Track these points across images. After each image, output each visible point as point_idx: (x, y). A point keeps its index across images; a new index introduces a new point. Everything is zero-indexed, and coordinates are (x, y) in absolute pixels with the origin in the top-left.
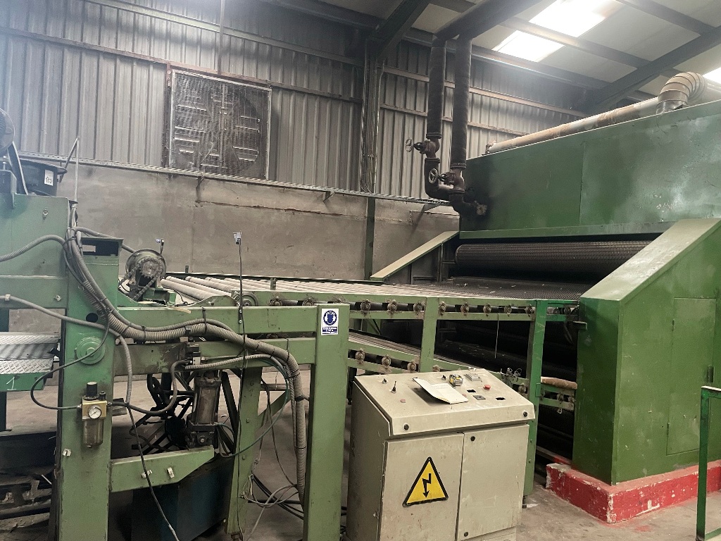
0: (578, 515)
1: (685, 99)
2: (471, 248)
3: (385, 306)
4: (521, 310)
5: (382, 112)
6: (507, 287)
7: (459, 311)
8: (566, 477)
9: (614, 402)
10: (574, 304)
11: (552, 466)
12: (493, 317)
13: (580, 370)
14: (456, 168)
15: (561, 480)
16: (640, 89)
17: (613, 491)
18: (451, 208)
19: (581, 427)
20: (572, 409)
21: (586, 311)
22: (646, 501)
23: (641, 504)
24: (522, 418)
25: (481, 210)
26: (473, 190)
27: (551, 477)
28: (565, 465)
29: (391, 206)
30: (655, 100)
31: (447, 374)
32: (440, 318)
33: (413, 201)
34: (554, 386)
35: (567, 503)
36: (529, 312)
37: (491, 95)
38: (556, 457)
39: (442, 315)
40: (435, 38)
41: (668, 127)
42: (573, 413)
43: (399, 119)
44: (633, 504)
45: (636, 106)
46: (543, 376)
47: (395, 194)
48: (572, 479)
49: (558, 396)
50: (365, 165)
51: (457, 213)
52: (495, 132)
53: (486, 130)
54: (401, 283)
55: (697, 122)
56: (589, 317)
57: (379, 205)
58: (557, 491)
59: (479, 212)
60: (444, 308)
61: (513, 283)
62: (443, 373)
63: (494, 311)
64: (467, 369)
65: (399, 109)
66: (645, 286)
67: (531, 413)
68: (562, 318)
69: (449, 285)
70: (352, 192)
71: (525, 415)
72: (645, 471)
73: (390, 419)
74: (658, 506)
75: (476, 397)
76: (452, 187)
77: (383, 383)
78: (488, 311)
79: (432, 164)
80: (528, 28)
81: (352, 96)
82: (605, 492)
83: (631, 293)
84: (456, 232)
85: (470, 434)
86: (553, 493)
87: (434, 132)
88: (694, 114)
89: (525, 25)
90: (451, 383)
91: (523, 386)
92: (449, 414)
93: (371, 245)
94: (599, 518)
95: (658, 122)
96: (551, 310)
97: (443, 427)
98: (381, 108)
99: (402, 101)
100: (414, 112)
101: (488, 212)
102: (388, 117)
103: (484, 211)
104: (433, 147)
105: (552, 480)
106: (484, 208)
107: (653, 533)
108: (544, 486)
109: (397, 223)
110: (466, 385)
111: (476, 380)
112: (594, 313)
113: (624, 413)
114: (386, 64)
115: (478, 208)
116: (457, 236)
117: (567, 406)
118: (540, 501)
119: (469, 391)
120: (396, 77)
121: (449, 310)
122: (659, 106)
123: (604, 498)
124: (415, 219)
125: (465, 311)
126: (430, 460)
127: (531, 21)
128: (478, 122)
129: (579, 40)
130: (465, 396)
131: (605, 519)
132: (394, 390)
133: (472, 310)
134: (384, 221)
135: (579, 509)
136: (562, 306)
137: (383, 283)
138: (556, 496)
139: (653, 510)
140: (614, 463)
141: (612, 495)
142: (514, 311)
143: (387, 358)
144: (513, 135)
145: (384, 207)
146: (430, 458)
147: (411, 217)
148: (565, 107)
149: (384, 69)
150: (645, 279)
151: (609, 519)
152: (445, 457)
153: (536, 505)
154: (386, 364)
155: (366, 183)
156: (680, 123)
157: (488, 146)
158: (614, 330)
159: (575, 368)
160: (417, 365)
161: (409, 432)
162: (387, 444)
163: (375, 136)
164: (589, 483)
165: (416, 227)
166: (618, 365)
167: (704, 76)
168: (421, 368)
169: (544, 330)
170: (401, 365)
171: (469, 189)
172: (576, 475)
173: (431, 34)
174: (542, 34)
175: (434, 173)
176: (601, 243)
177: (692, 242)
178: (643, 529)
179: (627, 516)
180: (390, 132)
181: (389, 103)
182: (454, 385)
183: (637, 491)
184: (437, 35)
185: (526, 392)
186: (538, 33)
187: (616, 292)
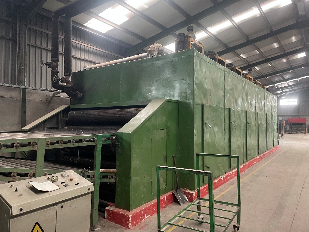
0: (117, 228)
1: (156, 54)
2: (75, 112)
3: (13, 145)
4: (90, 141)
5: (29, 47)
6: (90, 130)
7: (58, 143)
8: (113, 211)
9: (130, 176)
10: (115, 135)
11: (107, 208)
12: (76, 145)
13: (117, 164)
14: (67, 76)
15: (111, 214)
16: (144, 49)
17: (130, 214)
18: (66, 94)
19: (118, 188)
20: (115, 181)
21: (119, 138)
22: (144, 215)
23: (142, 216)
24: (87, 192)
25: (80, 95)
26: (77, 86)
27: (107, 213)
28: (113, 206)
29: (35, 93)
30: (146, 54)
31: (50, 176)
32: (47, 148)
33: (47, 91)
34: (106, 173)
35: (113, 223)
36: (94, 141)
37: (85, 45)
38: (109, 203)
39: (48, 146)
40: (53, 14)
41: (149, 64)
42: (115, 182)
43: (38, 52)
44: (139, 217)
45: (141, 55)
46: (101, 168)
47: (38, 87)
48: (115, 212)
49: (108, 177)
50: (19, 72)
51: (69, 97)
52: (87, 61)
53: (83, 60)
54: (40, 131)
55: (159, 62)
56: (120, 141)
57: (29, 92)
58: (109, 219)
59: (79, 96)
60: (49, 143)
61: (93, 128)
62: (48, 176)
63: (77, 142)
64: (63, 171)
65: (38, 46)
66: (141, 126)
67: (92, 188)
68: (109, 142)
69: (64, 130)
70: (13, 86)
71: (89, 189)
72: (143, 202)
73: (11, 207)
74: (149, 215)
75: (64, 186)
76: (65, 84)
77: (10, 187)
78: (73, 142)
79: (55, 73)
80: (98, 18)
81: (11, 37)
82: (128, 215)
83: (135, 129)
84: (68, 105)
85: (60, 205)
86: (108, 220)
87: (55, 58)
88: (158, 59)
89: (96, 16)
90: (52, 181)
91: (92, 175)
92: (48, 198)
93: (25, 112)
94: (126, 227)
95: (146, 61)
96: (104, 139)
97: (44, 205)
98: (28, 44)
99: (40, 42)
100: (47, 48)
101: (83, 96)
102: (33, 50)
103: (81, 96)
104: (55, 65)
105: (107, 215)
106: (82, 94)
107: (146, 228)
108: (104, 217)
109: (39, 101)
110: (61, 180)
111: (66, 177)
112: (122, 139)
113: (134, 179)
114: (30, 23)
115: (79, 94)
116: (69, 107)
117: (112, 180)
118: (102, 226)
119: (61, 183)
120: (36, 30)
121: (52, 143)
122: (148, 55)
123: (127, 218)
124: (49, 99)
125: (61, 143)
126: (37, 223)
127: (100, 15)
128: (79, 56)
129: (119, 26)
130: (58, 186)
131: (128, 227)
132: (16, 190)
133: (65, 143)
134: (32, 100)
135: (118, 225)
136: (109, 137)
137: (28, 132)
138: (109, 221)
139: (147, 218)
140: (131, 202)
141: (130, 216)
142: (87, 141)
143: (15, 173)
144: (95, 63)
145: (31, 93)
146: (37, 222)
147: (47, 98)
148: (117, 53)
149: (28, 26)
150: (140, 123)
151: (130, 227)
152: (46, 220)
153: (99, 228)
154: (14, 176)
155: (20, 81)
156: (153, 62)
157: (84, 67)
158: (129, 145)
159: (116, 163)
160: (34, 174)
161: (22, 212)
162: (10, 221)
163: (25, 58)
164: (121, 213)
165: (49, 103)
166: (131, 160)
167: (165, 47)
168: (36, 175)
169: (101, 148)
170: (24, 176)
171: (74, 86)
172: (117, 210)
173: (52, 12)
174: (104, 21)
175: (56, 77)
176: (128, 109)
177: (157, 108)
178: (142, 228)
179: (137, 223)
180: (34, 56)
181: (32, 42)
182: (53, 181)
183: (140, 212)
184: (55, 13)
185: (94, 178)
186: (102, 20)
187: (130, 129)
